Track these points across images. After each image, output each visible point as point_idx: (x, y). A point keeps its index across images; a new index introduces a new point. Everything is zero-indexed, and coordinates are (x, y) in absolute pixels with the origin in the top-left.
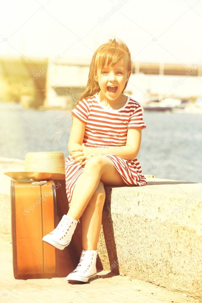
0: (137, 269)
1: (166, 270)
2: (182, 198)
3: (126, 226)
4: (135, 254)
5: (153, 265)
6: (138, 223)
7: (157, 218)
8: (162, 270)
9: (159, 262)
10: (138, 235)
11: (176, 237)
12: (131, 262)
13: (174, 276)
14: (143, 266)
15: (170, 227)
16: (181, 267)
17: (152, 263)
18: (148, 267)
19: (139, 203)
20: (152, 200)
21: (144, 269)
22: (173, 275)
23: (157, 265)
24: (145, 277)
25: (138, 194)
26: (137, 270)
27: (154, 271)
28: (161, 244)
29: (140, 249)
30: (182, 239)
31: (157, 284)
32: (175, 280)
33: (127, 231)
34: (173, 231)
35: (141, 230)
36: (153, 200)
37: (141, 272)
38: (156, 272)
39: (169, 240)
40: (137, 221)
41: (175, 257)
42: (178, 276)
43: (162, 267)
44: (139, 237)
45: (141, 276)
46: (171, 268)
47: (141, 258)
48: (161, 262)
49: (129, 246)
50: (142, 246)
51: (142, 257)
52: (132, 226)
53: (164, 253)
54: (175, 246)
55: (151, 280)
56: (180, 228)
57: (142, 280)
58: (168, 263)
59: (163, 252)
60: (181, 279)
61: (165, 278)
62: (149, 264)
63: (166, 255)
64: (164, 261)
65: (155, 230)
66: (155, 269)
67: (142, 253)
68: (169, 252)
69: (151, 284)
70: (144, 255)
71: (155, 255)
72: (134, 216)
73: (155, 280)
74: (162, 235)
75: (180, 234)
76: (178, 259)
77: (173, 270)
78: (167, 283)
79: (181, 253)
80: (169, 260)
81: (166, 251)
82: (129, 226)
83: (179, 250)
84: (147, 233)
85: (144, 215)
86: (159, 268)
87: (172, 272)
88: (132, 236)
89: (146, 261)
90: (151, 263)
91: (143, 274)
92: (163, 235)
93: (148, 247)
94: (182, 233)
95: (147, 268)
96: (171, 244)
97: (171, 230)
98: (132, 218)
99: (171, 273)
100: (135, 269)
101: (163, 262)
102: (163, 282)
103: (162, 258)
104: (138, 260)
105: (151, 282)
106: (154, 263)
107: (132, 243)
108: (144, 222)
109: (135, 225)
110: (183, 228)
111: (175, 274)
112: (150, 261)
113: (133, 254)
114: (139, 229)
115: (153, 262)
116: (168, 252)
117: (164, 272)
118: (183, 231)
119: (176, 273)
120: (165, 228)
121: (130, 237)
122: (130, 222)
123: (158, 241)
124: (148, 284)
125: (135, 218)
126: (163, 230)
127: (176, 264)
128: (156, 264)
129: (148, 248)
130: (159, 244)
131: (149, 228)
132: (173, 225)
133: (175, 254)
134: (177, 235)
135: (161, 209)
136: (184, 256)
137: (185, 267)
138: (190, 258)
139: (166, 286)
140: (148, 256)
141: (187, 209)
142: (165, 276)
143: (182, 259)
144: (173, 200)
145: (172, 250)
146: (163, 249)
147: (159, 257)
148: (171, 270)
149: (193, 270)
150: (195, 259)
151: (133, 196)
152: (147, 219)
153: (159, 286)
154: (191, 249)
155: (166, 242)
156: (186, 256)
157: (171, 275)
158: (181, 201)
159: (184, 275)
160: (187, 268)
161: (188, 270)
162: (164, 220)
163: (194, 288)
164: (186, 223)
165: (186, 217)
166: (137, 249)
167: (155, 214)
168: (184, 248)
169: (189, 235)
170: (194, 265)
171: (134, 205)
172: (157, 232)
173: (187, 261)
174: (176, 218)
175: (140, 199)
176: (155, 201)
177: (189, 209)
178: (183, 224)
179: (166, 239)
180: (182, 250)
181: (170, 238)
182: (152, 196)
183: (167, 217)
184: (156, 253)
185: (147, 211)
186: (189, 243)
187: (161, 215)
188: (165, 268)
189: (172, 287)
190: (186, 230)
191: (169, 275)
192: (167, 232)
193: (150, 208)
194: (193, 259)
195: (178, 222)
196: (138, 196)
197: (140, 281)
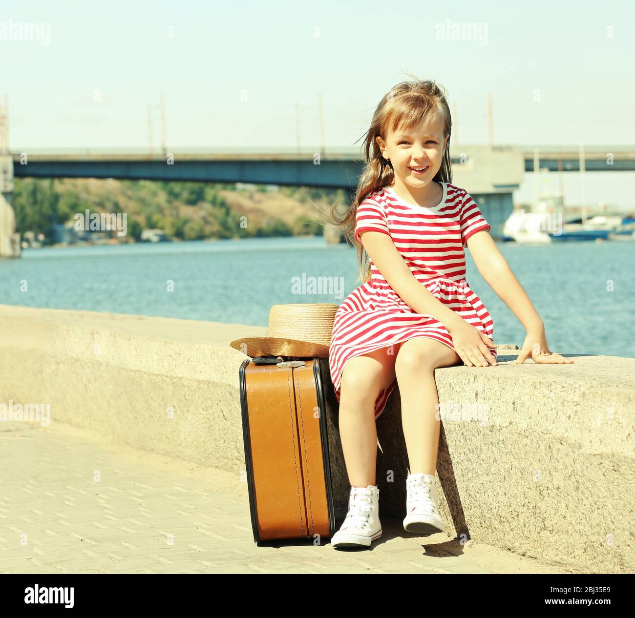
0: (483, 525)
1: (536, 524)
2: (554, 382)
3: (458, 442)
4: (478, 496)
5: (512, 516)
6: (477, 435)
7: (511, 423)
8: (527, 525)
9: (521, 509)
10: (481, 458)
11: (548, 459)
12: (472, 512)
13: (551, 535)
14: (493, 518)
15: (535, 440)
16: (561, 517)
17: (509, 513)
18: (502, 519)
19: (477, 394)
20: (501, 389)
21: (496, 523)
22: (549, 534)
23: (518, 515)
24: (499, 538)
25: (475, 377)
26: (483, 527)
27: (513, 527)
28: (522, 473)
29: (485, 485)
30: (558, 462)
31: (521, 551)
32: (552, 544)
33: (459, 451)
34: (542, 447)
35: (484, 448)
36: (503, 389)
37: (490, 530)
38: (516, 528)
39: (536, 466)
40: (476, 430)
41: (548, 499)
42: (557, 536)
43: (528, 518)
44: (482, 461)
45: (491, 537)
46: (544, 520)
47: (488, 503)
48: (525, 508)
49: (466, 479)
50: (489, 478)
51: (491, 500)
52: (468, 441)
53: (530, 491)
54: (548, 477)
55: (510, 546)
56: (554, 440)
57: (494, 545)
58: (538, 511)
59: (527, 490)
60: (564, 541)
61: (535, 541)
62: (503, 514)
63: (533, 494)
64: (531, 507)
65: (510, 446)
66: (514, 524)
67: (490, 492)
68: (538, 489)
69: (509, 552)
70: (492, 496)
71: (513, 495)
73: (517, 544)
74: (523, 456)
75: (555, 451)
76: (555, 501)
77: (548, 523)
78: (539, 550)
79: (560, 490)
80: (539, 504)
81: (532, 487)
82: (463, 441)
83: (556, 483)
84: (496, 453)
86: (522, 521)
87: (545, 528)
88: (469, 460)
89: (497, 508)
90: (507, 511)
91: (494, 534)
92: (525, 455)
93: (500, 482)
94: (558, 450)
95: (501, 522)
97: (538, 446)
98: (466, 424)
99: (544, 530)
100: (479, 526)
101: (528, 509)
102: (531, 549)
103: (527, 501)
104: (484, 506)
105: (510, 550)
106: (513, 511)
107: (470, 475)
108: (489, 433)
109: (473, 438)
110: (559, 441)
111: (551, 532)
112: (506, 509)
113: (473, 496)
114: (481, 446)
115: (510, 510)
116: (536, 489)
117: (532, 528)
118: (560, 446)
119: (553, 530)
120: (528, 441)
121: (466, 463)
122: (463, 434)
123: (517, 468)
124: (505, 551)
125: (472, 425)
126: (523, 446)
127: (553, 512)
128: (516, 514)
129: (499, 483)
130: (519, 474)
131: (498, 443)
132: (541, 434)
133: (549, 491)
134: (549, 455)
135: (518, 406)
136: (566, 495)
137: (568, 516)
138: (576, 499)
139: (538, 556)
140: (502, 498)
141: (566, 403)
142: (534, 535)
143: (562, 501)
144: (538, 386)
145: (543, 485)
146: (526, 484)
147: (521, 500)
148: (544, 524)
149: (584, 521)
150: (585, 500)
151: (466, 381)
152: (493, 426)
153: (524, 555)
154: (577, 481)
155: (531, 469)
156: (568, 495)
157: (545, 534)
158: (553, 387)
159: (567, 532)
160: (572, 518)
161: (573, 522)
162: (523, 425)
163: (588, 557)
164: (563, 431)
165: (564, 418)
166: (479, 485)
167: (507, 415)
168: (564, 480)
169: (571, 453)
170: (584, 512)
171: (467, 400)
172: (513, 451)
173: (571, 506)
174: (545, 421)
175: (479, 386)
176: (506, 390)
177: (568, 402)
178: (559, 432)
179: (531, 464)
180: (561, 484)
181: (538, 461)
182: (501, 381)
183: (529, 421)
184: (515, 492)
185: (493, 409)
186: (572, 470)
187: (518, 417)
188: (532, 522)
189: (547, 557)
190: (564, 443)
191: (541, 534)
192: (531, 449)
193: (497, 404)
194: (581, 501)
195: (550, 428)
196: (474, 381)
197: (490, 547)
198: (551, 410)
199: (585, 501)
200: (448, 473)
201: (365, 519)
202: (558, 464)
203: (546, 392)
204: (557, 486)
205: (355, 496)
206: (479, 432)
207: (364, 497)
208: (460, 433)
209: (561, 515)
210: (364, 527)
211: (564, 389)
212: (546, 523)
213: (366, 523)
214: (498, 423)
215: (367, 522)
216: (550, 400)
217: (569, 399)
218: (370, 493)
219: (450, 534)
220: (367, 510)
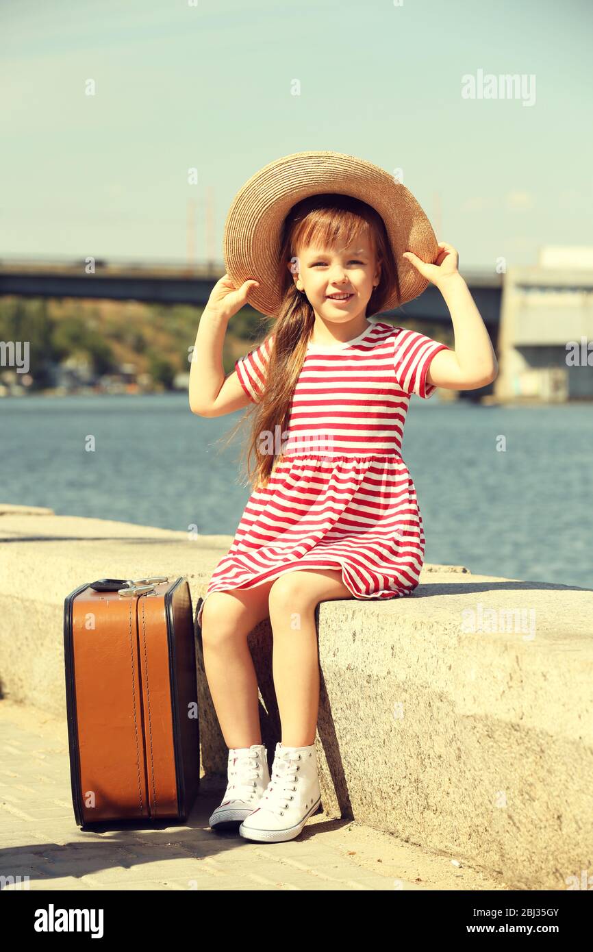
0: (364, 801)
1: (418, 802)
2: (436, 622)
4: (358, 763)
5: (393, 791)
6: (354, 687)
7: (389, 673)
8: (410, 802)
9: (402, 783)
10: (359, 716)
11: (428, 719)
13: (435, 816)
14: (374, 793)
15: (414, 695)
18: (383, 794)
19: (354, 634)
20: (379, 629)
22: (432, 814)
23: (400, 789)
24: (381, 819)
25: (354, 613)
27: (395, 804)
28: (402, 737)
29: (365, 751)
30: (439, 723)
31: (404, 836)
32: (435, 827)
34: (422, 704)
35: (362, 703)
36: (382, 628)
37: (371, 809)
38: (399, 806)
39: (416, 727)
40: (352, 680)
41: (430, 770)
42: (441, 817)
43: (410, 794)
44: (360, 720)
45: (373, 817)
46: (426, 797)
47: (369, 774)
48: (407, 781)
50: (367, 742)
51: (371, 770)
53: (412, 760)
54: (429, 743)
55: (392, 829)
56: (434, 696)
57: (375, 828)
58: (420, 786)
59: (407, 758)
60: (448, 823)
61: (418, 823)
62: (384, 788)
63: (414, 763)
64: (413, 780)
65: (388, 702)
66: (396, 801)
67: (370, 760)
69: (392, 837)
70: (373, 765)
72: (344, 668)
73: (400, 827)
75: (435, 709)
76: (437, 773)
77: (431, 801)
78: (423, 835)
79: (442, 759)
80: (421, 777)
81: (413, 755)
82: (339, 694)
83: (438, 750)
84: (374, 710)
85: (364, 664)
86: (404, 798)
87: (428, 807)
88: (347, 718)
89: (378, 780)
90: (388, 785)
91: (376, 814)
92: (405, 714)
93: (380, 746)
94: (438, 709)
95: (383, 798)
96: (421, 736)
97: (417, 703)
98: (342, 673)
99: (427, 809)
100: (360, 802)
101: (410, 782)
102: (414, 833)
103: (408, 772)
104: (364, 777)
105: (392, 834)
106: (395, 785)
107: (348, 737)
108: (366, 684)
109: (350, 690)
110: (438, 696)
111: (435, 812)
112: (387, 781)
113: (353, 764)
114: (358, 701)
115: (391, 784)
116: (417, 758)
117: (415, 806)
118: (440, 704)
119: (437, 810)
120: (407, 696)
121: (344, 721)
123: (397, 730)
124: (387, 836)
125: (348, 673)
127: (435, 786)
128: (398, 788)
129: (378, 749)
130: (399, 737)
131: (376, 698)
132: (420, 687)
133: (431, 760)
134: (430, 715)
135: (397, 651)
136: (448, 766)
137: (451, 792)
138: (459, 770)
139: (422, 842)
140: (382, 768)
141: (447, 649)
142: (417, 816)
143: (445, 773)
144: (419, 627)
145: (425, 752)
146: (407, 750)
147: (402, 771)
148: (427, 802)
149: (467, 799)
150: (467, 772)
151: (344, 618)
152: (370, 676)
153: (407, 842)
154: (459, 749)
155: (411, 732)
156: (450, 765)
157: (429, 814)
158: (435, 628)
159: (451, 812)
160: (455, 796)
161: (457, 801)
162: (402, 676)
163: (473, 845)
164: (443, 685)
165: (444, 669)
166: (358, 751)
167: (385, 663)
168: (445, 746)
169: (451, 713)
170: (467, 787)
171: (345, 642)
172: (392, 708)
173: (454, 780)
174: (425, 671)
175: (356, 625)
176: (385, 631)
177: (449, 648)
178: (437, 687)
179: (411, 725)
180: (443, 751)
181: (418, 722)
182: (380, 618)
183: (408, 670)
184: (396, 760)
185: (371, 654)
186: (453, 733)
187: (397, 665)
188: (415, 798)
189: (431, 845)
190: (444, 700)
191: (425, 815)
192: (411, 706)
193: (375, 648)
194: (463, 773)
195: (430, 681)
196: (353, 618)
197: (371, 830)
198: (432, 657)
199: (468, 775)
200: (325, 734)
201: (252, 789)
202: (439, 726)
203: (427, 635)
204: (438, 754)
205: (235, 760)
206: (356, 683)
207: (248, 761)
208: (336, 683)
209: (444, 791)
210: (251, 799)
211: (446, 632)
212: (429, 801)
213: (254, 795)
214: (375, 673)
215: (255, 792)
216: (431, 646)
217: (450, 645)
218: (255, 755)
219: (330, 812)
220: (252, 778)
